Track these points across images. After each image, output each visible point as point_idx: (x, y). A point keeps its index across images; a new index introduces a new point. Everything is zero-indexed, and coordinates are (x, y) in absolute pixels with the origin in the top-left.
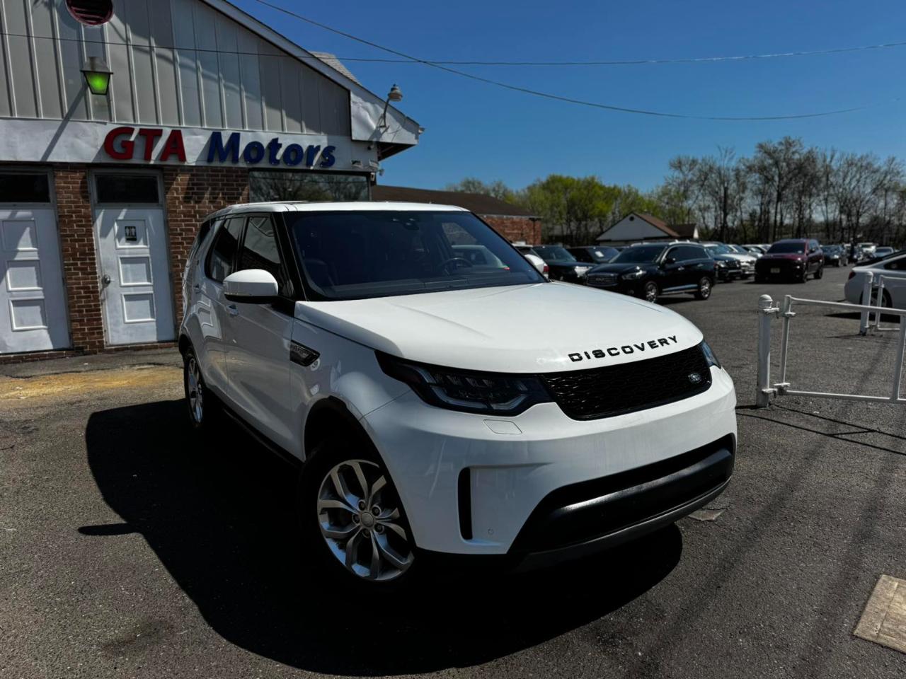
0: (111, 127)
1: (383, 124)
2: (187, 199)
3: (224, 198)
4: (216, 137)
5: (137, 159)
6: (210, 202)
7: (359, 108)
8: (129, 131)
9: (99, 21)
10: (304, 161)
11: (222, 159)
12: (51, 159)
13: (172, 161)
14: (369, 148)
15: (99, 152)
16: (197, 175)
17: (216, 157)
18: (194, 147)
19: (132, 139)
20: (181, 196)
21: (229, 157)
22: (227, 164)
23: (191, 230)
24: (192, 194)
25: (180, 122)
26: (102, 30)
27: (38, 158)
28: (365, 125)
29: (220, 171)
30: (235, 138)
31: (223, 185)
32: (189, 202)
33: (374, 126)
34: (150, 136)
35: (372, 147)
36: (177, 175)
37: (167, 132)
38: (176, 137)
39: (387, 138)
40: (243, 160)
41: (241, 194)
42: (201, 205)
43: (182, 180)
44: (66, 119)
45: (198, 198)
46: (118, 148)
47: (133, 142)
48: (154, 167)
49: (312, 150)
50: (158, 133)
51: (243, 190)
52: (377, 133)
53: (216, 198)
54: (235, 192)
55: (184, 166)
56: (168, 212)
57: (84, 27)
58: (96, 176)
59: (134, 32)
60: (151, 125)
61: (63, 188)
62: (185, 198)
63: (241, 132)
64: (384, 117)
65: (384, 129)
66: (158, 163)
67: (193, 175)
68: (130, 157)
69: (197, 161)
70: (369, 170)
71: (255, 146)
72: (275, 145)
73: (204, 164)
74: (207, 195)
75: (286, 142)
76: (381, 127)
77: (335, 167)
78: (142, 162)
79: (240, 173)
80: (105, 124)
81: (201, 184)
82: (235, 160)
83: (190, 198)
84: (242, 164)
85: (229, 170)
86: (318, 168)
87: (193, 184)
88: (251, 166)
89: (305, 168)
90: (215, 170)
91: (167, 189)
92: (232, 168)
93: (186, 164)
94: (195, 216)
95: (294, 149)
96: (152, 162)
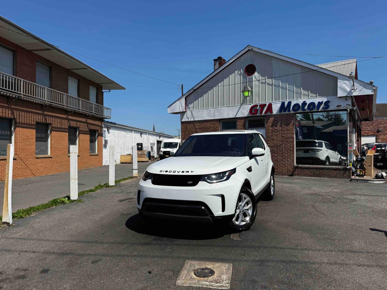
0: (252, 105)
1: (353, 88)
2: (272, 126)
3: (284, 124)
4: (283, 104)
5: (258, 114)
6: (280, 126)
7: (341, 84)
8: (257, 106)
9: (252, 75)
10: (316, 108)
11: (285, 111)
12: (237, 117)
13: (269, 114)
14: (346, 99)
15: (249, 113)
16: (277, 117)
17: (283, 111)
18: (276, 108)
19: (258, 108)
20: (271, 125)
21: (287, 110)
22: (287, 112)
23: (273, 136)
24: (274, 124)
25: (272, 100)
26: (252, 77)
27: (233, 117)
28: (345, 90)
29: (283, 115)
30: (290, 103)
31: (285, 120)
32: (273, 127)
33: (348, 90)
34: (263, 106)
35: (348, 99)
36: (270, 118)
37: (267, 104)
38: (270, 105)
39: (355, 94)
40: (292, 111)
41: (291, 123)
42: (277, 127)
43: (271, 119)
44: (241, 105)
45: (276, 125)
46: (253, 112)
47: (258, 109)
48: (263, 116)
49: (320, 104)
50: (265, 105)
51: (292, 121)
52: (350, 92)
53: (282, 124)
54: (289, 122)
55: (272, 115)
56: (267, 130)
57: (248, 77)
58: (248, 120)
59: (261, 76)
60: (263, 103)
61: (239, 124)
62: (272, 125)
63: (292, 101)
64: (354, 85)
65: (354, 90)
66: (264, 114)
67: (275, 117)
68: (257, 114)
69: (277, 112)
70: (346, 108)
71: (297, 105)
72: (304, 103)
73: (279, 113)
74: (279, 124)
75: (308, 102)
76: (352, 90)
77: (330, 109)
78: (260, 115)
79: (291, 115)
80: (251, 104)
81: (277, 120)
82: (289, 111)
83: (273, 125)
84: (292, 112)
85: (287, 114)
86: (322, 110)
87: (275, 120)
88: (295, 112)
89: (317, 110)
90: (282, 115)
91: (267, 123)
92: (288, 114)
93: (273, 114)
94: (275, 131)
95: (312, 104)
96: (263, 115)
